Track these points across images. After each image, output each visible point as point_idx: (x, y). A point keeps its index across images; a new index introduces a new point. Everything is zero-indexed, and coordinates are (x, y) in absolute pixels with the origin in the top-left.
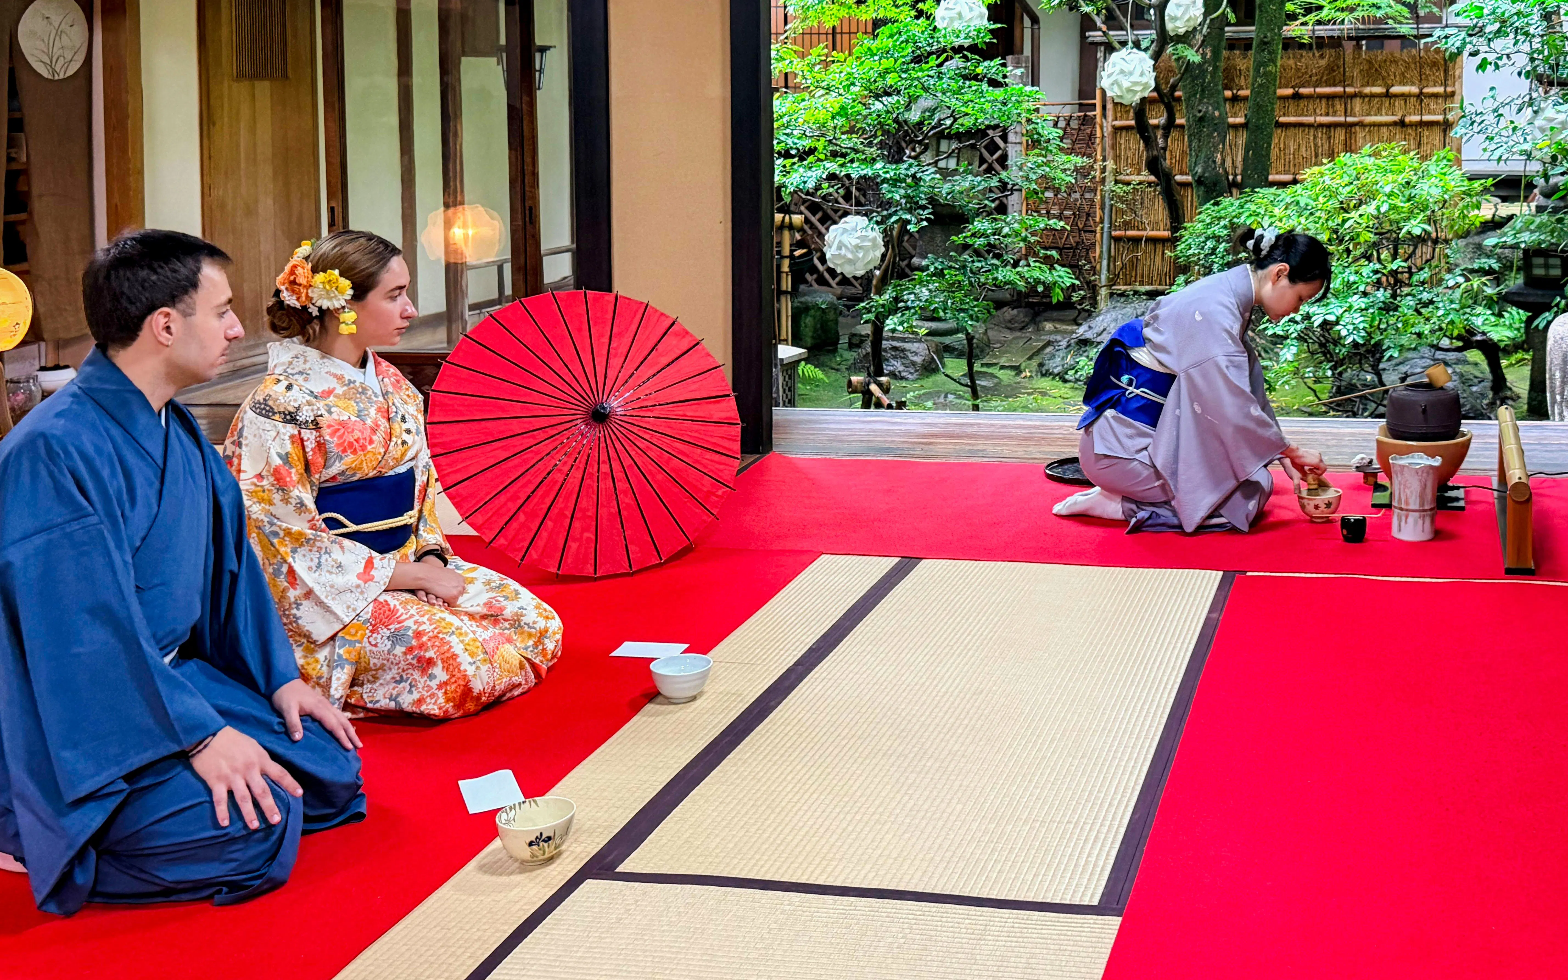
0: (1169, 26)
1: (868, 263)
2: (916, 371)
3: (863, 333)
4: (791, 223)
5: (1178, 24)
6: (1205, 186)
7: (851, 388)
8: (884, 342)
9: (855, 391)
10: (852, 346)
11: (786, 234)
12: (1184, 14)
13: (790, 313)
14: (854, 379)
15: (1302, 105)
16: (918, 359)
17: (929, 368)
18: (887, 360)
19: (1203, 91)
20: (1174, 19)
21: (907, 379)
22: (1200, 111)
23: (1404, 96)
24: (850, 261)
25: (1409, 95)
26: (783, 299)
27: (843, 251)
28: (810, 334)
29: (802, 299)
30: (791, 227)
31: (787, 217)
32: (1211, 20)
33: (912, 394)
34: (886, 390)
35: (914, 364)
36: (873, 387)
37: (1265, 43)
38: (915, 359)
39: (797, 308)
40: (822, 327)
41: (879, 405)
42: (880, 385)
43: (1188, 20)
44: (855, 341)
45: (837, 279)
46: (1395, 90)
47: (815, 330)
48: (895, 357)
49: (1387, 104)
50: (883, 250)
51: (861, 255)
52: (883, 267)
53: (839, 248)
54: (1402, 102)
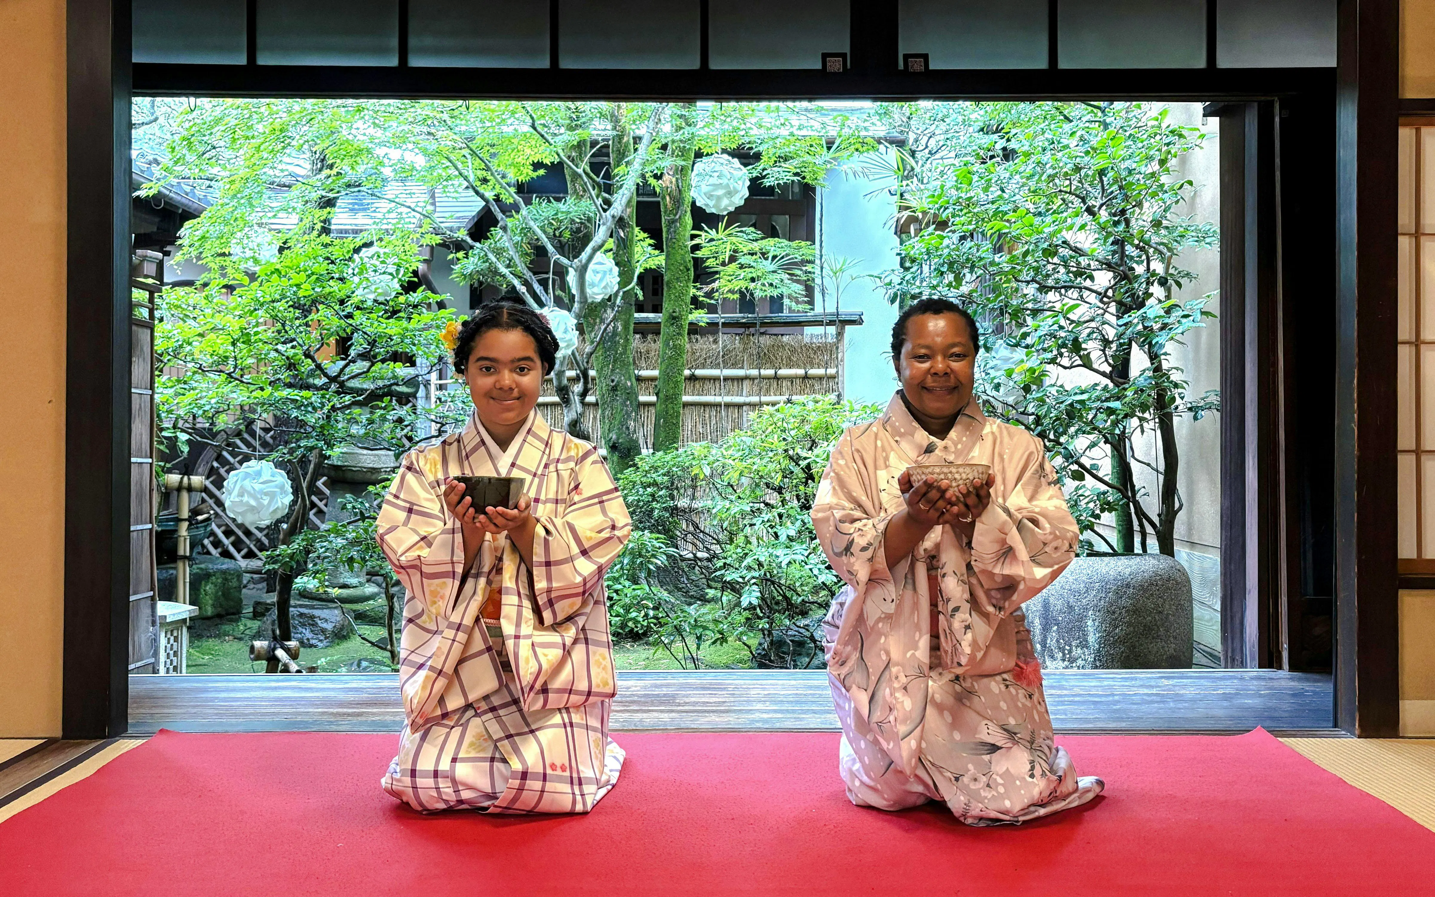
0: (589, 291)
1: (275, 511)
2: (326, 638)
3: (269, 601)
4: (190, 484)
5: (596, 290)
6: (620, 452)
7: (256, 655)
8: (291, 609)
9: (258, 658)
10: (256, 615)
11: (185, 495)
12: (601, 280)
13: (188, 580)
14: (258, 644)
15: (698, 386)
16: (329, 627)
17: (341, 635)
18: (295, 628)
19: (615, 361)
20: (593, 285)
21: (316, 647)
22: (613, 381)
23: (791, 379)
24: (252, 509)
25: (796, 377)
26: (180, 564)
27: (245, 499)
28: (210, 602)
29: (203, 566)
30: (190, 489)
31: (186, 478)
32: (624, 293)
33: (323, 660)
34: (294, 655)
35: (323, 631)
36: (280, 653)
37: (674, 318)
38: (324, 625)
39: (195, 574)
40: (223, 595)
41: (286, 670)
42: (287, 650)
43: (605, 287)
44: (259, 609)
45: (243, 553)
46: (783, 372)
47: (216, 598)
48: (303, 625)
49: (775, 385)
50: (292, 497)
51: (266, 502)
52: (292, 520)
53: (241, 494)
54: (789, 384)
